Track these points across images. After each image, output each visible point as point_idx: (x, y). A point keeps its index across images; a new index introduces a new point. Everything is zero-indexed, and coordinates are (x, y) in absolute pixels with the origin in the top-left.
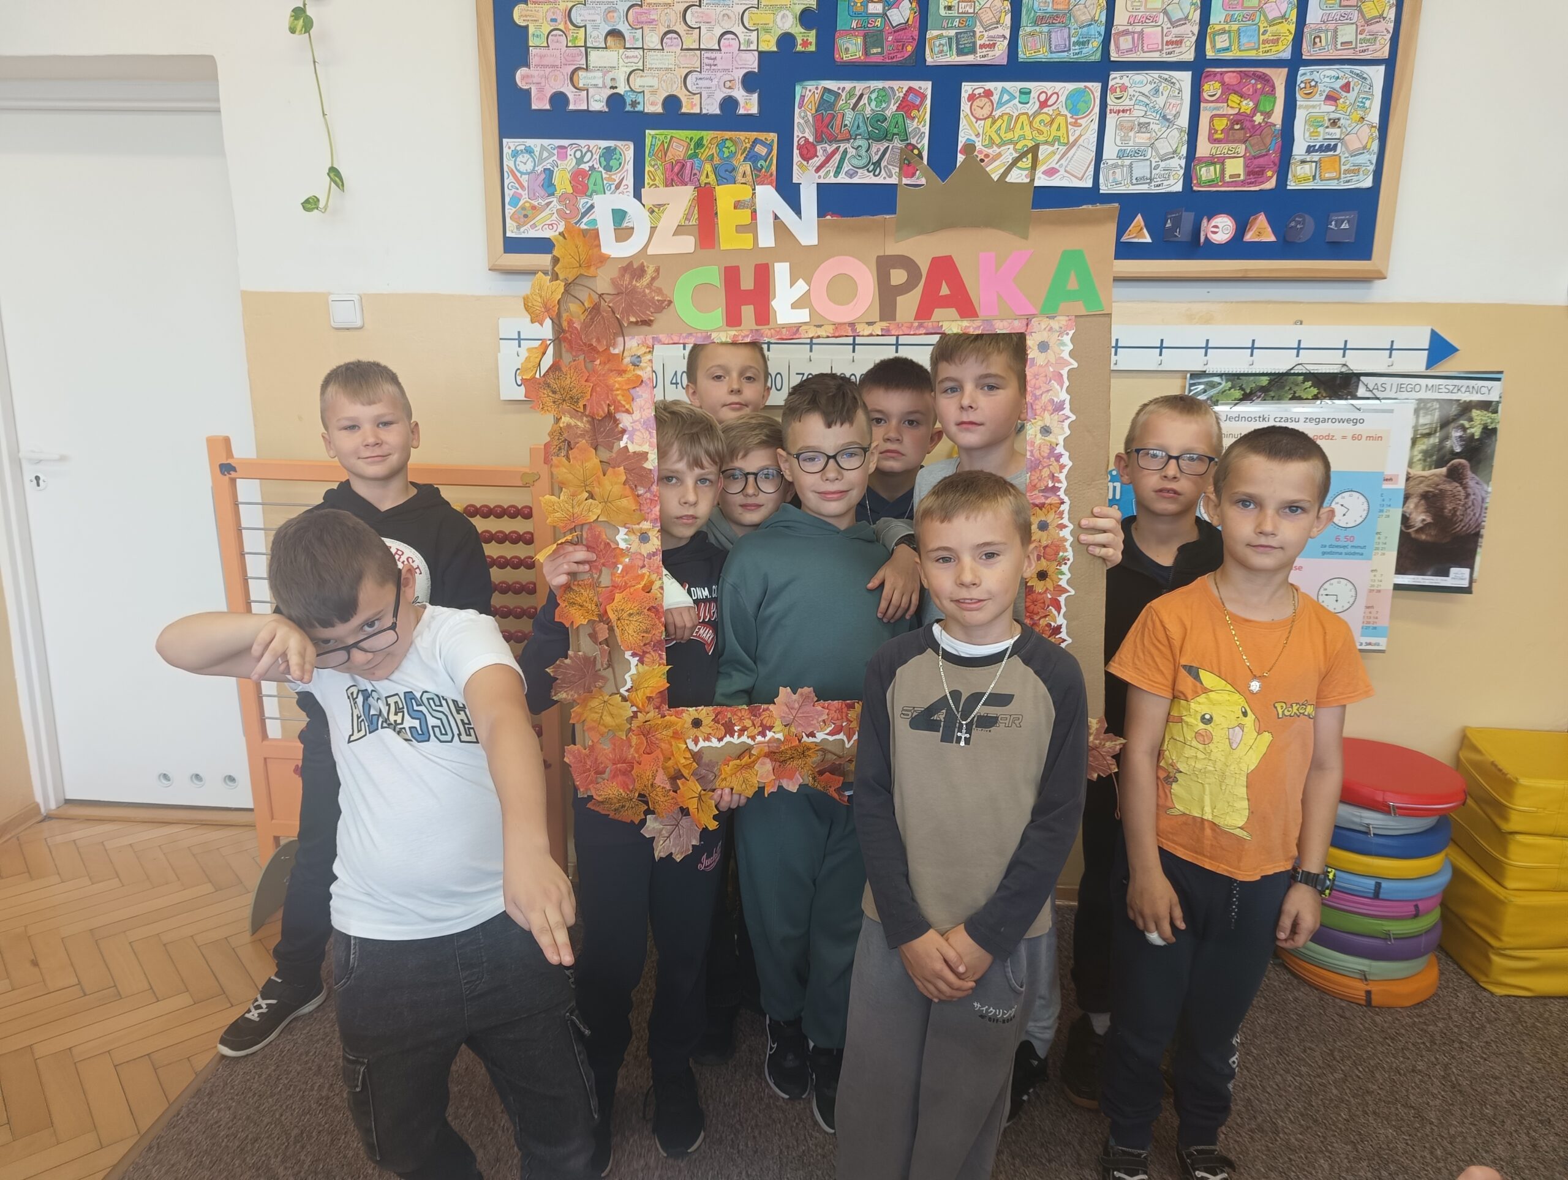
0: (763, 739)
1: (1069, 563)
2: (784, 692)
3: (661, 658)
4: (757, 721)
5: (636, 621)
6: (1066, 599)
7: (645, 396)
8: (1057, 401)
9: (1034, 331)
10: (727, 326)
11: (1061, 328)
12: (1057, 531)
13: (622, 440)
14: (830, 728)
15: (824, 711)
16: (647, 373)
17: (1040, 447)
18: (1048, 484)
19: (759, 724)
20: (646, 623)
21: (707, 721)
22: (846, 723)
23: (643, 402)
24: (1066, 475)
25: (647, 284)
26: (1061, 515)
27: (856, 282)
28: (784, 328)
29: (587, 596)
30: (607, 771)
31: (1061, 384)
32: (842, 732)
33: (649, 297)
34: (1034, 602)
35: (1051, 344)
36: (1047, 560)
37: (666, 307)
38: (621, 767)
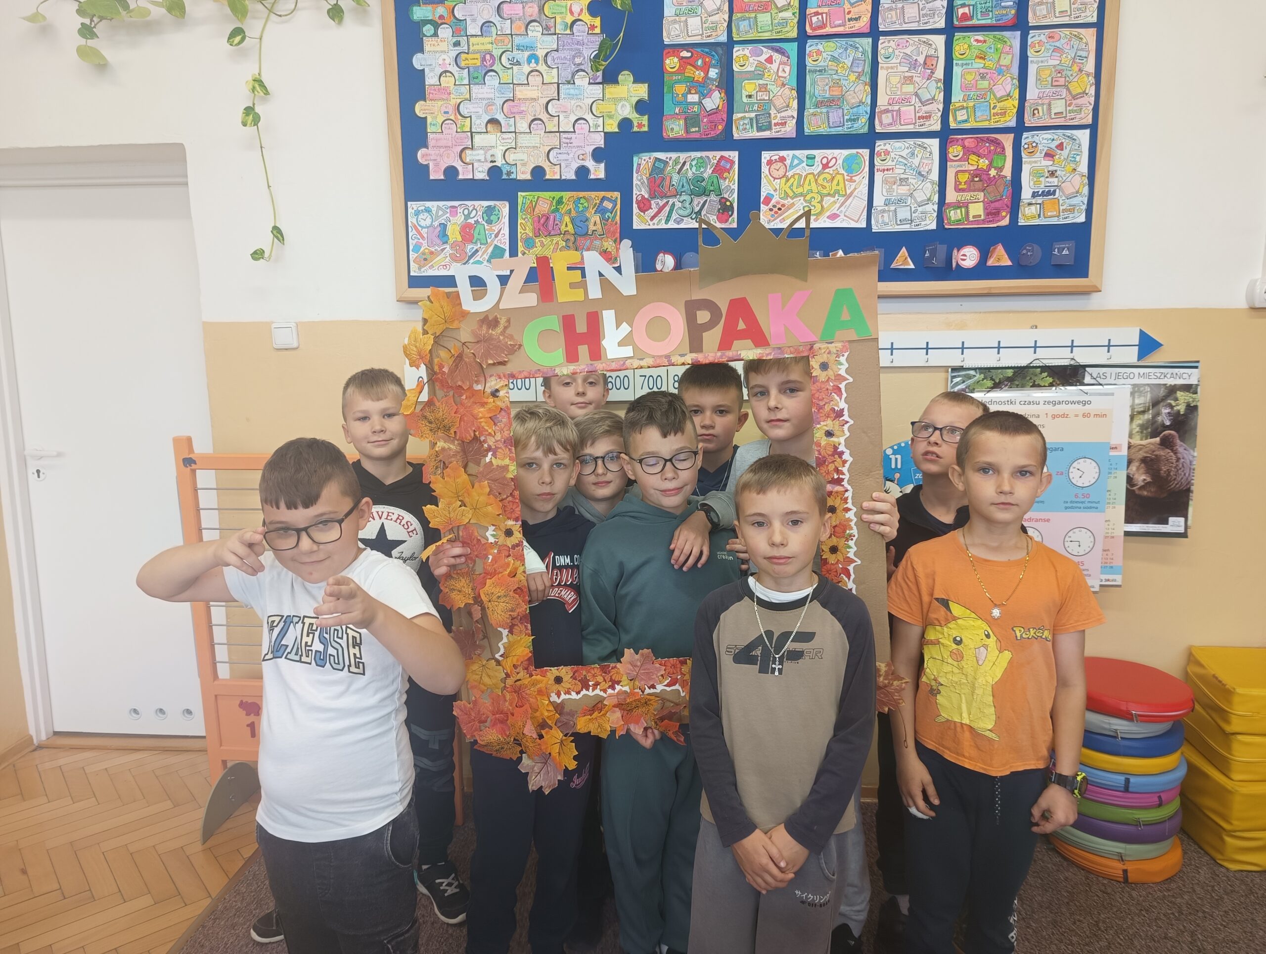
0: (613, 692)
1: (855, 539)
2: (628, 653)
3: (527, 629)
4: (608, 677)
5: (503, 602)
6: (854, 568)
7: (504, 420)
8: (838, 409)
9: (815, 354)
10: (567, 362)
11: (838, 351)
12: (843, 514)
13: (487, 457)
14: (668, 681)
15: (661, 667)
16: (505, 402)
17: (825, 447)
18: (834, 476)
19: (609, 679)
20: (512, 604)
21: (567, 678)
22: (681, 676)
23: (503, 426)
24: (848, 468)
25: (501, 332)
26: (845, 500)
27: (669, 322)
28: (613, 362)
29: (465, 582)
30: (488, 720)
31: (840, 395)
32: (678, 683)
33: (503, 342)
34: (828, 571)
35: (830, 364)
36: (837, 537)
37: (517, 350)
38: (499, 717)
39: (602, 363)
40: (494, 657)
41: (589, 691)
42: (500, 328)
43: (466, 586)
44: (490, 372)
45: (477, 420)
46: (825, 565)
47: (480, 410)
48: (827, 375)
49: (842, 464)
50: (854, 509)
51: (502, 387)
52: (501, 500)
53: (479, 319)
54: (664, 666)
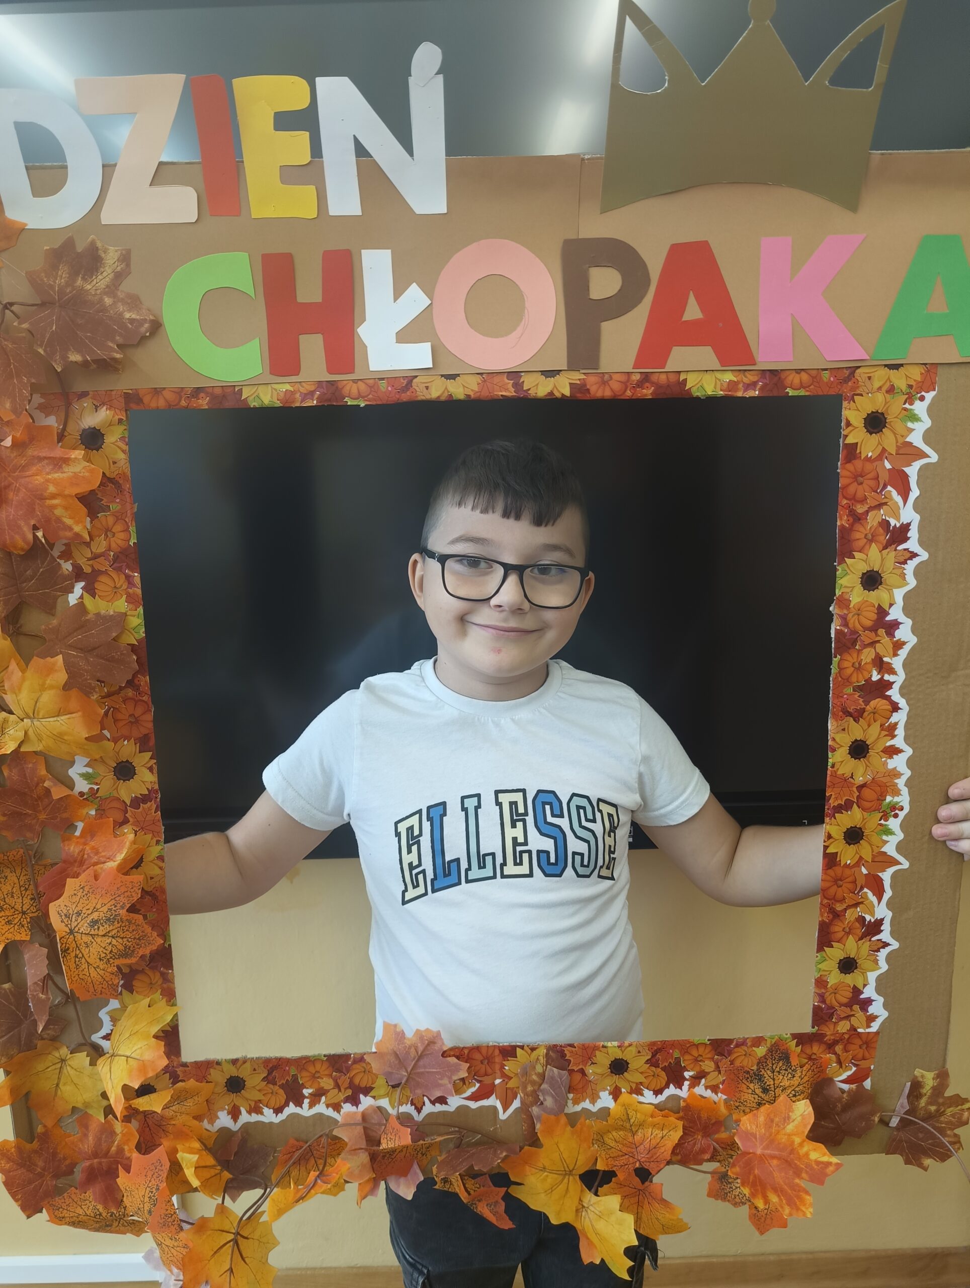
0: (353, 1109)
1: (902, 814)
4: (344, 1080)
5: (104, 936)
6: (894, 876)
7: (114, 507)
8: (895, 525)
9: (858, 392)
10: (271, 373)
11: (910, 387)
12: (883, 760)
13: (73, 592)
14: (473, 1089)
15: (460, 1065)
16: (116, 463)
17: (859, 610)
18: (871, 676)
19: (346, 1084)
20: (126, 937)
21: (254, 1081)
22: (501, 1080)
23: (111, 520)
24: (904, 660)
25: (107, 286)
26: (891, 731)
27: (522, 292)
28: (383, 379)
29: (17, 881)
30: (75, 1170)
31: (905, 493)
32: (494, 1095)
33: (111, 312)
34: (837, 881)
35: (889, 418)
36: (864, 810)
37: (148, 334)
38: (100, 1163)
39: (355, 381)
40: (89, 1041)
41: (302, 1108)
42: (105, 274)
43: (16, 893)
44: (80, 386)
45: (43, 501)
46: (830, 868)
47: (50, 477)
48: (879, 443)
49: (892, 649)
50: (909, 751)
51: (110, 425)
52: (103, 697)
53: (48, 248)
54: (466, 1062)
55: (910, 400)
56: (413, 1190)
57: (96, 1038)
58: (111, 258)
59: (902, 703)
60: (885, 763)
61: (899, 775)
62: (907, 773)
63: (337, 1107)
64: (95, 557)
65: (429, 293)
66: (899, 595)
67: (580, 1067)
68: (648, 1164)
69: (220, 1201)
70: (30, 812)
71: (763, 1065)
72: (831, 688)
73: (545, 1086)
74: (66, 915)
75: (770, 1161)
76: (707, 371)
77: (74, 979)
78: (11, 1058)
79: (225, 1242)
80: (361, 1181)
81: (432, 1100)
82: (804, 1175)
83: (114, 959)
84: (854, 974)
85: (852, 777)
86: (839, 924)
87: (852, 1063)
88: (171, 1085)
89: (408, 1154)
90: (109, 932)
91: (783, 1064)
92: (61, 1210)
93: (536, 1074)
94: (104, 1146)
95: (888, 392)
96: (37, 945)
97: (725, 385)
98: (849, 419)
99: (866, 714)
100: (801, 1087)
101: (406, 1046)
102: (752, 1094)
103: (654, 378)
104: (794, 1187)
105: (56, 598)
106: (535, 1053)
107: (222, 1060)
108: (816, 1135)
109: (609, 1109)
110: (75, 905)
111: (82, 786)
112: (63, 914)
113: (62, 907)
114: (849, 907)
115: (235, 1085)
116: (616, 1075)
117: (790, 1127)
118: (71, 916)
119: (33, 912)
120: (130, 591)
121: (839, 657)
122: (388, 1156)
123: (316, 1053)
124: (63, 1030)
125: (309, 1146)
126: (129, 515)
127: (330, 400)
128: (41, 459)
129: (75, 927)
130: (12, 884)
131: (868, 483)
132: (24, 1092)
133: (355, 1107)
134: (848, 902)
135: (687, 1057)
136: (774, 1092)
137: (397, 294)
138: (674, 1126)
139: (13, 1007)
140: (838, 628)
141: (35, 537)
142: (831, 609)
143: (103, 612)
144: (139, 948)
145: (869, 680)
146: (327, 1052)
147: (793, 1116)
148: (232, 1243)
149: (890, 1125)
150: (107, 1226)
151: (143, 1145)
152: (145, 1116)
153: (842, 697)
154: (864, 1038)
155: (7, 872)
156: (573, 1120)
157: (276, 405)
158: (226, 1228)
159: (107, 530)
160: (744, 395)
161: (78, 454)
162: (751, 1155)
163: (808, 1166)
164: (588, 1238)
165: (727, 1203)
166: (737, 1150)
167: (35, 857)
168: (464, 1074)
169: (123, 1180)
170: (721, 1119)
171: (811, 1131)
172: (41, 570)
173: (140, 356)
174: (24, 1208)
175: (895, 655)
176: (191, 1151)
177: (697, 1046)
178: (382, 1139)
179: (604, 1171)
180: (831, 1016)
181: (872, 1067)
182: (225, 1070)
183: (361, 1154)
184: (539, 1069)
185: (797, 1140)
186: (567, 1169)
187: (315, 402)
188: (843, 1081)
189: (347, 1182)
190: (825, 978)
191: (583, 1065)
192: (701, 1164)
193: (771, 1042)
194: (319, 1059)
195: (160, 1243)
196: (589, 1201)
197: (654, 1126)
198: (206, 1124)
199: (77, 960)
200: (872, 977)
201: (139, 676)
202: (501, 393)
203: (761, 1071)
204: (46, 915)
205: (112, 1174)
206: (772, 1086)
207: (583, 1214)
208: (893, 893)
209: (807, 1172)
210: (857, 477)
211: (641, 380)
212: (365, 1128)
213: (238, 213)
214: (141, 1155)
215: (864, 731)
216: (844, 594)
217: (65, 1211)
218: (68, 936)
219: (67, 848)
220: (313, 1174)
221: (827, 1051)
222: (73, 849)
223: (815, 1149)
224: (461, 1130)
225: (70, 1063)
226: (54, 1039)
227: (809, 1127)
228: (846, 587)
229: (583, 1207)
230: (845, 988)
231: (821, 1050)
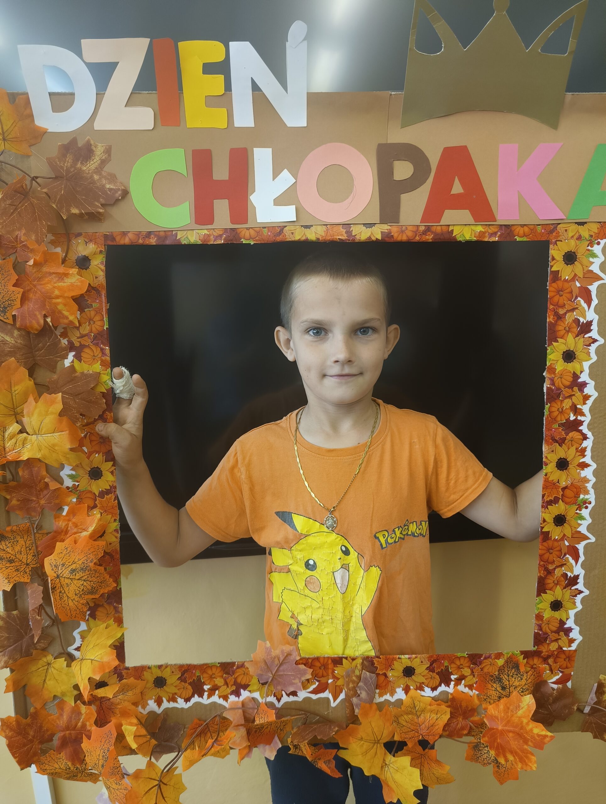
1: (590, 507)
2: (262, 647)
3: (116, 611)
4: (231, 680)
5: (79, 579)
6: (586, 547)
7: (95, 305)
8: (583, 321)
9: (559, 239)
10: (196, 223)
11: (591, 236)
12: (578, 471)
13: (67, 359)
14: (314, 686)
15: (307, 670)
16: (97, 278)
17: (561, 375)
18: (570, 417)
19: (232, 683)
20: (92, 581)
21: (172, 679)
22: (333, 680)
23: (93, 313)
24: (590, 407)
25: (96, 168)
26: (582, 452)
27: (352, 175)
28: (265, 228)
29: (24, 544)
30: (54, 738)
31: (589, 301)
32: (328, 690)
33: (98, 184)
34: (549, 550)
35: (579, 256)
36: (566, 503)
37: (120, 198)
38: (70, 734)
39: (248, 229)
40: (66, 652)
41: (203, 698)
42: (95, 161)
43: (24, 552)
44: (77, 229)
45: (51, 300)
46: (545, 541)
47: (56, 285)
48: (573, 271)
49: (582, 400)
50: (594, 466)
51: (95, 254)
52: (84, 426)
53: (61, 144)
54: (310, 668)
55: (591, 244)
56: (275, 753)
57: (71, 649)
58: (99, 151)
59: (589, 434)
60: (579, 473)
61: (588, 481)
62: (593, 480)
63: (226, 698)
64: (82, 336)
65: (295, 176)
66: (586, 365)
67: (384, 672)
68: (427, 737)
69: (149, 759)
70: (35, 499)
71: (502, 671)
72: (544, 425)
73: (361, 684)
74: (55, 566)
75: (507, 734)
76: (466, 225)
77: (59, 607)
78: (15, 660)
79: (153, 786)
80: (241, 748)
81: (288, 693)
82: (530, 743)
83: (84, 595)
84: (560, 611)
85: (558, 482)
86: (551, 578)
87: (559, 671)
88: (118, 682)
89: (271, 730)
90: (82, 577)
91: (515, 671)
92: (44, 764)
93: (355, 676)
94: (73, 722)
95: (577, 239)
96: (36, 585)
97: (477, 234)
98: (554, 256)
99: (566, 441)
100: (527, 686)
101: (272, 657)
102: (495, 690)
103: (434, 229)
104: (523, 751)
105: (56, 362)
106: (355, 662)
107: (152, 665)
108: (537, 717)
109: (402, 700)
110: (61, 559)
111: (68, 483)
112: (53, 565)
113: (53, 560)
114: (557, 567)
115: (160, 682)
116: (407, 677)
117: (520, 713)
118: (58, 566)
119: (33, 564)
120: (103, 358)
121: (549, 404)
122: (258, 731)
123: (213, 661)
124: (50, 644)
125: (206, 724)
126: (104, 310)
127: (232, 240)
128: (51, 274)
129: (60, 574)
130: (21, 546)
131: (566, 295)
132: (23, 684)
133: (237, 698)
134: (557, 563)
135: (453, 665)
136: (509, 689)
137: (275, 176)
138: (444, 711)
139: (18, 627)
140: (548, 386)
141: (45, 322)
142: (544, 374)
143: (86, 372)
144: (101, 589)
145: (568, 420)
146: (220, 661)
147: (522, 705)
148: (157, 787)
149: (584, 712)
150: (74, 776)
151: (99, 722)
152: (101, 703)
153: (551, 430)
154: (567, 654)
155: (18, 538)
156: (380, 707)
157: (198, 243)
158: (153, 777)
159: (90, 320)
160: (489, 240)
161: (74, 271)
162: (495, 730)
163: (533, 737)
164: (388, 786)
165: (479, 763)
166: (485, 728)
167: (36, 528)
168: (309, 676)
169: (85, 745)
170: (475, 707)
171: (533, 716)
172: (48, 344)
173: (115, 212)
174: (20, 763)
175: (584, 403)
176: (131, 724)
177: (459, 658)
178: (256, 718)
179: (399, 742)
180: (546, 639)
181: (572, 673)
182: (153, 672)
183: (241, 729)
184: (357, 673)
185: (525, 721)
186: (376, 739)
187: (223, 241)
188: (553, 683)
189: (231, 748)
190: (541, 614)
191: (385, 670)
192: (461, 737)
193: (507, 656)
194: (213, 666)
195: (109, 787)
196: (390, 760)
197: (432, 711)
198: (140, 709)
199: (61, 594)
200: (572, 613)
201: (107, 412)
202: (338, 237)
203: (501, 675)
204: (42, 566)
205: (78, 741)
206: (508, 685)
207: (386, 769)
208: (585, 558)
209: (532, 741)
210: (559, 291)
211: (425, 230)
212: (244, 712)
213: (179, 125)
214: (98, 728)
215: (566, 452)
216: (552, 365)
217: (47, 766)
218: (55, 579)
219: (57, 523)
220: (210, 742)
221: (543, 662)
222: (61, 524)
223: (536, 727)
224: (307, 713)
225: (53, 666)
226: (44, 649)
227: (533, 712)
228: (553, 360)
229: (386, 764)
230: (554, 621)
231: (539, 662)
